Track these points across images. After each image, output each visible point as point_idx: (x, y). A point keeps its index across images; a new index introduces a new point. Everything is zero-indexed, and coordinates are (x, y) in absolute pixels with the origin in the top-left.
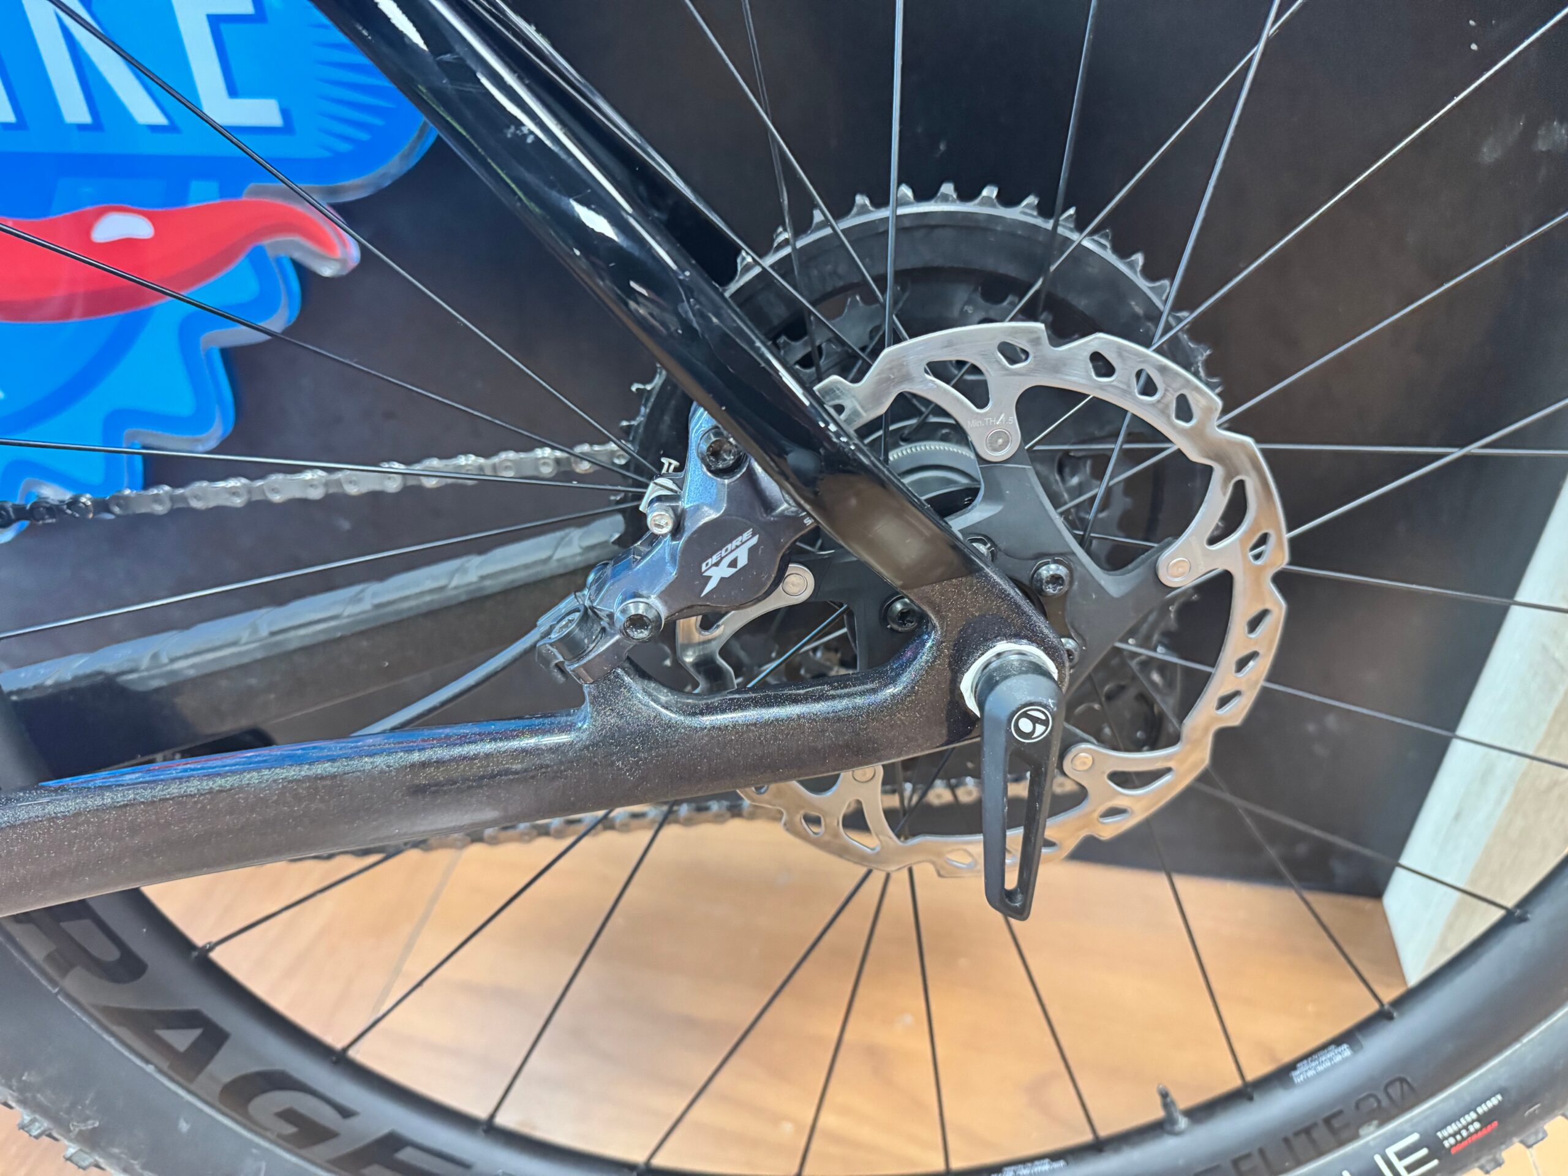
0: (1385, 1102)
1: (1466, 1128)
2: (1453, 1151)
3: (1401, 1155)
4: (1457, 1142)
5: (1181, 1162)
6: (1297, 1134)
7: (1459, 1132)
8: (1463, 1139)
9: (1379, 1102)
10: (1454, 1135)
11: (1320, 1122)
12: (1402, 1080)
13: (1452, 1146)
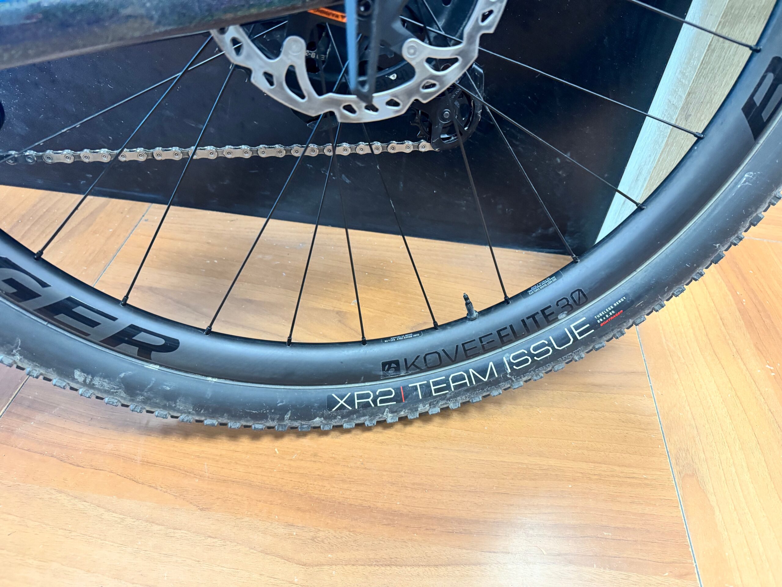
0: (571, 302)
1: (608, 313)
2: (601, 325)
3: (577, 328)
4: (604, 321)
5: (474, 332)
6: (528, 318)
7: (604, 316)
8: (607, 319)
9: (568, 301)
10: (602, 317)
11: (540, 312)
12: (581, 290)
13: (601, 322)
